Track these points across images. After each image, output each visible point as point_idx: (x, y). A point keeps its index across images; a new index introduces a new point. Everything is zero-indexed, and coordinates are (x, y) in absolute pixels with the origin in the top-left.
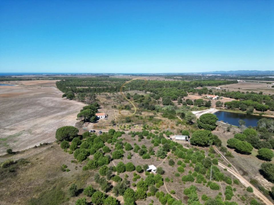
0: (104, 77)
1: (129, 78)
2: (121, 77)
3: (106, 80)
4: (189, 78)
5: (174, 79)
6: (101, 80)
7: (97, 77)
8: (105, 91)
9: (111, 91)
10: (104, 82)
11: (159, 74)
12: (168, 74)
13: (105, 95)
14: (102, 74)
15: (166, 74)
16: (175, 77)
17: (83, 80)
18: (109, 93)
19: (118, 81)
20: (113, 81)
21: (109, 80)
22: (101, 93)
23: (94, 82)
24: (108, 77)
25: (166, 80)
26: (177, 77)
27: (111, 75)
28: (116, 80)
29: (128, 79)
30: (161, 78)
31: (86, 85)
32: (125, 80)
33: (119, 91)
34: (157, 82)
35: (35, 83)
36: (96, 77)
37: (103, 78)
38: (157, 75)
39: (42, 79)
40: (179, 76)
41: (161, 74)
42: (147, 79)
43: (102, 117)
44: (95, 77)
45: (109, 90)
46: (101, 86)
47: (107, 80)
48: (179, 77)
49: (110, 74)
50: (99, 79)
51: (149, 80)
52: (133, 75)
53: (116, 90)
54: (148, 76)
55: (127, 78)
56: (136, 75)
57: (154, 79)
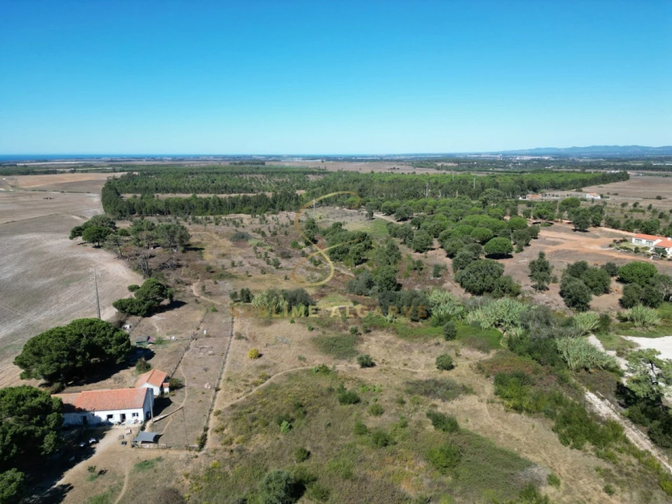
0: (251, 164)
1: (317, 166)
2: (297, 164)
3: (253, 173)
4: (476, 165)
5: (438, 169)
6: (241, 173)
7: (232, 166)
8: (238, 210)
9: (259, 209)
10: (248, 177)
11: (394, 156)
12: (417, 155)
13: (234, 223)
14: (251, 156)
15: (410, 155)
16: (439, 164)
17: (192, 174)
18: (249, 216)
19: (287, 176)
20: (272, 175)
21: (263, 173)
22: (223, 218)
23: (219, 178)
24: (263, 164)
25: (419, 171)
26: (445, 164)
27: (273, 158)
28: (282, 172)
29: (315, 168)
30: (403, 167)
31: (191, 188)
32: (306, 173)
33: (283, 210)
34: (396, 176)
35: (52, 183)
36: (231, 164)
37: (248, 166)
38: (388, 158)
39: (82, 172)
40: (450, 162)
41: (399, 155)
42: (365, 169)
43: (123, 416)
44: (227, 164)
45: (251, 207)
46: (233, 192)
47: (257, 173)
48: (450, 164)
49: (270, 157)
50: (236, 170)
51: (373, 172)
52: (328, 159)
53: (273, 205)
54: (366, 161)
55: (313, 167)
56: (335, 159)
57: (385, 168)
